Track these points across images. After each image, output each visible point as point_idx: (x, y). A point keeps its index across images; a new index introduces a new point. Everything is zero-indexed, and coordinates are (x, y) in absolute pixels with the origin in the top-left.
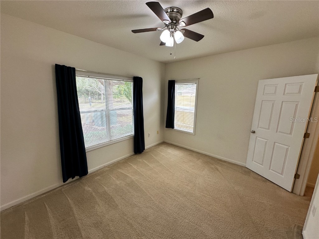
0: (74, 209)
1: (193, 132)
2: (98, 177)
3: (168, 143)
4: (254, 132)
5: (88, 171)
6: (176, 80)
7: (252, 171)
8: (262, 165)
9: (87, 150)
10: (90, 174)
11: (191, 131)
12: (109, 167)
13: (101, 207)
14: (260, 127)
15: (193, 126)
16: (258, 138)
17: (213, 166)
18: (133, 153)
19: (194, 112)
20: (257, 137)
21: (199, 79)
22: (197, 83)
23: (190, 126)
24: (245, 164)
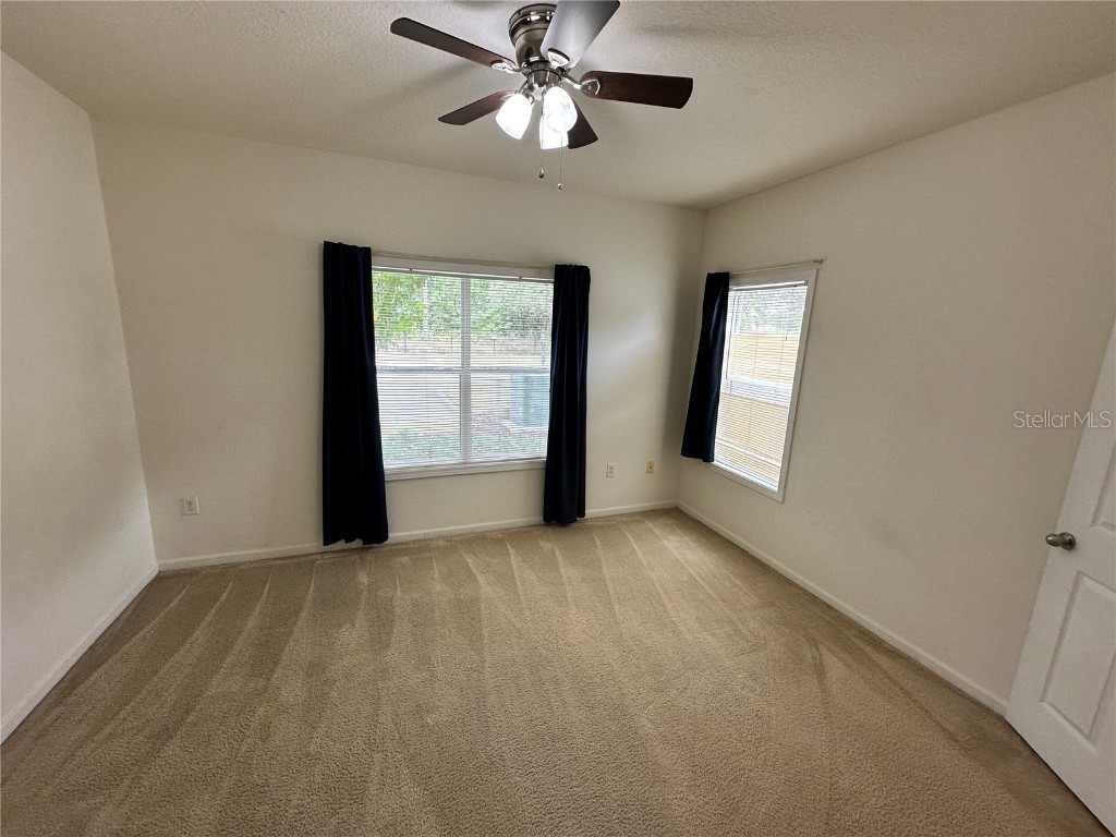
0: (303, 615)
1: (776, 489)
2: (405, 559)
3: (692, 515)
4: (1069, 544)
5: (390, 535)
6: (732, 273)
7: (1026, 753)
8: (1088, 737)
9: (390, 474)
10: (389, 545)
11: (771, 482)
12: (447, 541)
13: (352, 635)
14: (1105, 524)
15: (780, 465)
16: (1086, 580)
17: (808, 653)
18: (539, 519)
19: (787, 404)
20: (1079, 574)
21: (821, 262)
22: (812, 281)
23: (769, 460)
24: (1003, 702)
